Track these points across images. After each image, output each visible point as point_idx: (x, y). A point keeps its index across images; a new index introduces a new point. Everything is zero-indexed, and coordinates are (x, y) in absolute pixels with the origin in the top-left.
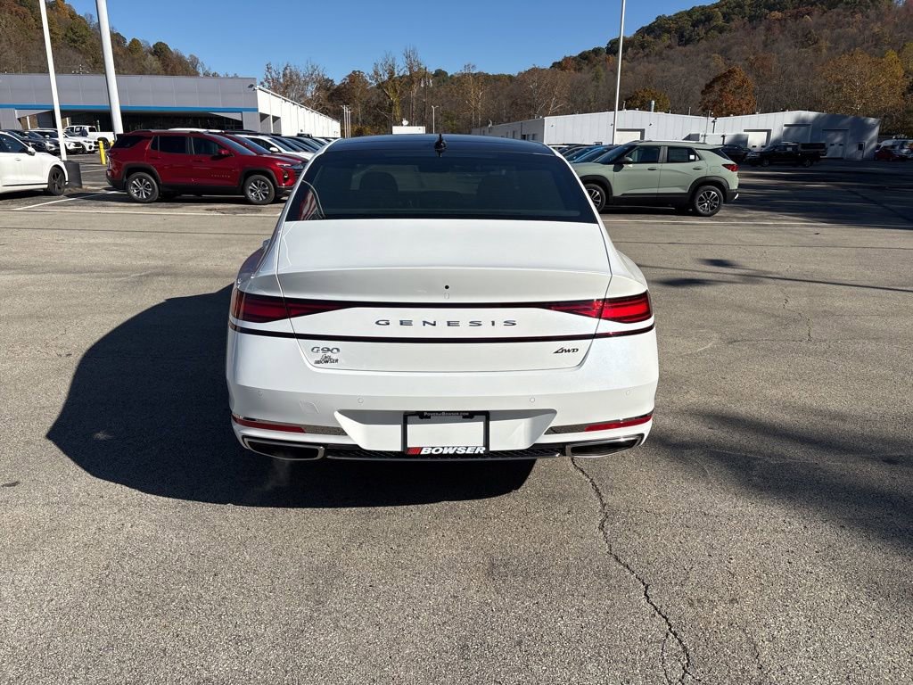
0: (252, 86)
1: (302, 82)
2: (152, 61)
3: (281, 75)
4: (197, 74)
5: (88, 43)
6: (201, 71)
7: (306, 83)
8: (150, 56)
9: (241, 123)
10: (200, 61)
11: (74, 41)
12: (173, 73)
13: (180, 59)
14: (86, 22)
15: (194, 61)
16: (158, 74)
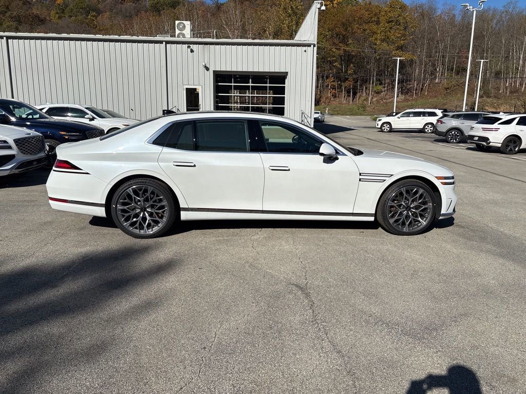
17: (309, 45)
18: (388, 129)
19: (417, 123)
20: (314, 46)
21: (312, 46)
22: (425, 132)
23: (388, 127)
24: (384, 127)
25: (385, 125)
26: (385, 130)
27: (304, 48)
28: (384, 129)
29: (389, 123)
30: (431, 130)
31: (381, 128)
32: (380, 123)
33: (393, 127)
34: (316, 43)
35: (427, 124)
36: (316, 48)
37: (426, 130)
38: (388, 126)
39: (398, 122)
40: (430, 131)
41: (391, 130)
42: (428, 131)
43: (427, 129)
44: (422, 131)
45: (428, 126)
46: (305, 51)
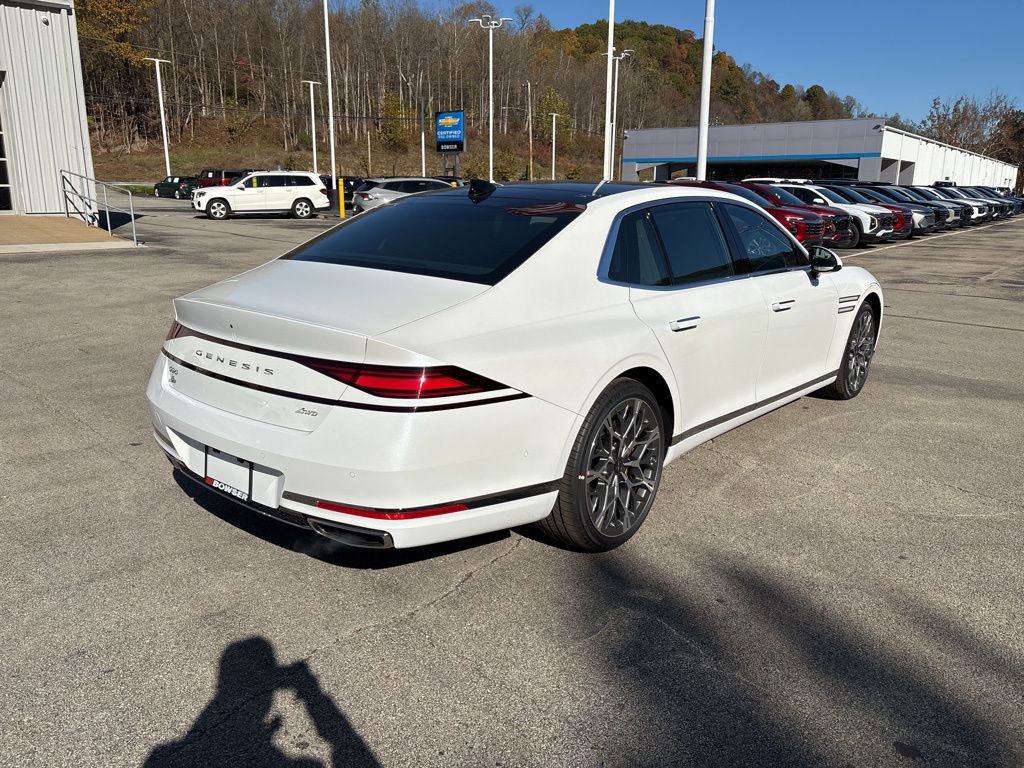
0: (878, 127)
1: (979, 118)
2: (803, 107)
3: (951, 111)
4: (850, 116)
5: (741, 94)
6: (855, 113)
7: (985, 118)
8: (801, 102)
9: (856, 170)
10: (857, 102)
11: (727, 93)
12: (824, 117)
13: (834, 102)
14: (742, 73)
15: (851, 102)
16: (806, 120)
17: (56, 9)
18: (224, 212)
19: (280, 198)
20: (69, 12)
21: (64, 11)
22: (295, 217)
23: (223, 209)
24: (214, 208)
25: (215, 205)
26: (218, 215)
27: (46, 15)
28: (215, 213)
29: (223, 200)
30: (307, 212)
31: (207, 211)
32: (204, 201)
33: (232, 209)
34: (72, 6)
35: (298, 201)
36: (73, 18)
37: (299, 213)
38: (222, 206)
39: (242, 197)
40: (305, 214)
41: (231, 215)
42: (302, 213)
43: (299, 209)
44: (290, 214)
45: (301, 205)
46: (47, 23)
